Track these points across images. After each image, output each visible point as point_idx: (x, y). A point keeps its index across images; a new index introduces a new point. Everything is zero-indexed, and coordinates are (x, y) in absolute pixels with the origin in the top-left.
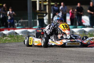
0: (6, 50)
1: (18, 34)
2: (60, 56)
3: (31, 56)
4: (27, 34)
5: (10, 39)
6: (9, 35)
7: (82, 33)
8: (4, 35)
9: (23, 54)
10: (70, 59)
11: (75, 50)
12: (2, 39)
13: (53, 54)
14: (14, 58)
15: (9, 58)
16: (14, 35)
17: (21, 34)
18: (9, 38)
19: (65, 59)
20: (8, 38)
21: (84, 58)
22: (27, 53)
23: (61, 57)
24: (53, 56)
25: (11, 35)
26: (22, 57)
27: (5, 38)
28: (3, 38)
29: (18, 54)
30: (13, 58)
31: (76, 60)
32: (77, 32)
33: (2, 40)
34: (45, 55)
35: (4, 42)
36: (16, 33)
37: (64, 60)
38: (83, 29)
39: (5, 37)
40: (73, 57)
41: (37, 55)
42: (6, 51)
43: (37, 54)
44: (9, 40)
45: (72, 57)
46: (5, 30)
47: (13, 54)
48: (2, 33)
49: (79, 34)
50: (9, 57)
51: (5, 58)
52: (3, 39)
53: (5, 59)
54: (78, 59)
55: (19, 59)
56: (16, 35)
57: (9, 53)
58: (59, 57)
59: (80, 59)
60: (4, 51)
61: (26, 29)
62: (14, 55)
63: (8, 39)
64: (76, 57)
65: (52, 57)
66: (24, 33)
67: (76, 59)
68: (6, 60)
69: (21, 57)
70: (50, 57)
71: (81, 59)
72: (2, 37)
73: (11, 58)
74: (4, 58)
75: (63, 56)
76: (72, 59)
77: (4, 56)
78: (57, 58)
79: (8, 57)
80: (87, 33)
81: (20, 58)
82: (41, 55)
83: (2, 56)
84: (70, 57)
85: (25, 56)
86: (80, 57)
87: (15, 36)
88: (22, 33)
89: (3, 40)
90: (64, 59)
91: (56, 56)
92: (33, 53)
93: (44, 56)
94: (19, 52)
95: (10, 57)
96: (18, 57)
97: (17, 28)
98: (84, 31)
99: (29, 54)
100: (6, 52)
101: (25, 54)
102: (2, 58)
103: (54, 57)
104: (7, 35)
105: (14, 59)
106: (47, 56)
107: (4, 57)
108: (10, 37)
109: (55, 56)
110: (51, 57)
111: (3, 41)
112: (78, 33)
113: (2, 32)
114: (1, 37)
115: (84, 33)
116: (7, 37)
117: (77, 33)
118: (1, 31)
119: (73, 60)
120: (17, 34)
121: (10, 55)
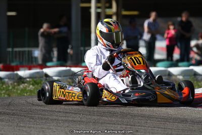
0: (25, 111)
1: (52, 77)
2: (144, 126)
3: (79, 124)
4: (71, 77)
5: (33, 88)
6: (31, 80)
8: (21, 80)
9: (62, 120)
10: (164, 134)
11: (175, 114)
12: (16, 87)
13: (128, 122)
14: (44, 128)
15: (32, 129)
16: (42, 79)
17: (56, 78)
18: (31, 86)
20: (29, 87)
21: (195, 131)
22: (70, 119)
23: (145, 129)
24: (127, 125)
25: (35, 79)
26: (59, 128)
27: (23, 87)
28: (19, 85)
29: (51, 120)
30: (42, 128)
32: (179, 75)
33: (15, 91)
35: (20, 94)
36: (46, 75)
38: (191, 68)
39: (23, 83)
40: (171, 129)
41: (94, 122)
44: (31, 91)
45: (169, 129)
46: (21, 69)
47: (42, 119)
48: (17, 74)
49: (182, 79)
50: (32, 126)
52: (19, 87)
53: (23, 130)
54: (183, 133)
55: (55, 132)
56: (46, 80)
57: (33, 119)
58: (140, 128)
59: (186, 133)
61: (67, 66)
62: (42, 123)
63: (29, 89)
66: (64, 76)
67: (178, 133)
68: (26, 132)
69: (59, 126)
70: (121, 127)
71: (189, 133)
72: (15, 84)
73: (37, 128)
74: (21, 128)
75: (149, 127)
76: (170, 132)
78: (137, 131)
79: (29, 127)
80: (200, 78)
81: (56, 129)
82: (102, 123)
84: (165, 128)
85: (67, 125)
87: (44, 81)
88: (60, 76)
89: (17, 90)
90: (152, 133)
93: (109, 125)
94: (55, 117)
95: (33, 127)
96: (51, 127)
98: (193, 73)
99: (75, 121)
100: (25, 116)
102: (18, 128)
103: (130, 128)
104: (28, 80)
105: (43, 131)
106: (114, 126)
107: (22, 126)
108: (33, 85)
109: (132, 125)
111: (19, 92)
112: (181, 77)
113: (15, 72)
114: (14, 83)
115: (193, 77)
116: (26, 84)
117: (178, 77)
118: (13, 71)
120: (48, 78)
121: (35, 123)
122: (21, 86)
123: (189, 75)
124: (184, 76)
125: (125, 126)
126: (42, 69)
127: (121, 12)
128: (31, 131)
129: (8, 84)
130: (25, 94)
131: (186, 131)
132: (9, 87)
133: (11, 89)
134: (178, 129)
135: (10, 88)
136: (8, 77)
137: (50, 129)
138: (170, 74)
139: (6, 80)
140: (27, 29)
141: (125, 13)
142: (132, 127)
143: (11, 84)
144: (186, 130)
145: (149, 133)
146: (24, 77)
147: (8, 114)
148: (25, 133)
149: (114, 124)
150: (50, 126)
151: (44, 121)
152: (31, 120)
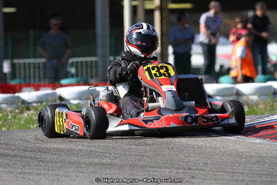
0: (31, 151)
1: (68, 100)
2: (203, 170)
3: (110, 169)
6: (39, 104)
7: (266, 97)
8: (26, 105)
9: (85, 163)
10: (232, 180)
11: (248, 152)
12: (18, 116)
13: (179, 165)
14: (58, 175)
15: (42, 176)
17: (75, 102)
19: (216, 177)
20: (36, 115)
22: (97, 160)
23: (204, 174)
24: (179, 169)
26: (81, 174)
27: (28, 115)
28: (22, 112)
29: (70, 163)
30: (56, 175)
31: (251, 181)
32: (252, 94)
33: (16, 121)
34: (154, 167)
35: (23, 125)
36: (61, 98)
37: (213, 181)
38: (269, 83)
39: (28, 109)
40: (242, 173)
41: (131, 166)
42: (32, 154)
43: (131, 163)
46: (24, 89)
47: (56, 162)
48: (19, 98)
49: (257, 100)
50: (42, 172)
51: (31, 177)
52: (22, 116)
53: (29, 179)
54: (260, 179)
55: (75, 180)
57: (43, 162)
58: (197, 172)
59: (264, 179)
60: (27, 154)
62: (57, 167)
64: (251, 172)
65: (177, 172)
66: (86, 99)
67: (253, 179)
69: (80, 172)
70: (170, 172)
71: (268, 179)
72: (17, 111)
73: (49, 175)
74: (26, 176)
75: (209, 171)
76: (240, 178)
77: (27, 171)
78: (193, 177)
79: (38, 174)
81: (77, 176)
82: (142, 167)
83: (19, 170)
84: (233, 173)
85: (92, 169)
86: (264, 172)
88: (81, 99)
89: (19, 119)
90: (215, 180)
91: (190, 169)
92: (116, 162)
93: (150, 169)
94: (74, 159)
95: (44, 174)
96: (69, 174)
97: (64, 82)
98: (272, 92)
99: (103, 164)
100: (31, 158)
101: (90, 164)
102: (22, 176)
103: (184, 173)
104: (35, 105)
106: (159, 170)
107: (28, 173)
109: (185, 169)
110: (174, 174)
111: (22, 123)
112: (255, 98)
113: (16, 95)
114: (15, 109)
115: (273, 96)
116: (32, 112)
117: (251, 97)
118: (14, 93)
119: (243, 181)
120: (63, 102)
121: (46, 167)
122: (25, 114)
123: (267, 95)
124: (259, 96)
125: (175, 170)
126: (54, 89)
127: (167, 5)
128: (41, 179)
129: (6, 111)
130: (32, 126)
131: (264, 176)
132: (8, 116)
133: (11, 119)
134: (252, 174)
135: (10, 117)
136: (6, 101)
137: (68, 176)
138: (238, 94)
139: (4, 106)
140: (31, 32)
141: (172, 6)
142: (186, 171)
143: (11, 112)
144: (263, 174)
145: (210, 179)
146: (29, 101)
147: (7, 155)
148: (32, 183)
149: (160, 167)
150: (68, 172)
151: (59, 165)
152: (41, 163)
